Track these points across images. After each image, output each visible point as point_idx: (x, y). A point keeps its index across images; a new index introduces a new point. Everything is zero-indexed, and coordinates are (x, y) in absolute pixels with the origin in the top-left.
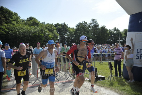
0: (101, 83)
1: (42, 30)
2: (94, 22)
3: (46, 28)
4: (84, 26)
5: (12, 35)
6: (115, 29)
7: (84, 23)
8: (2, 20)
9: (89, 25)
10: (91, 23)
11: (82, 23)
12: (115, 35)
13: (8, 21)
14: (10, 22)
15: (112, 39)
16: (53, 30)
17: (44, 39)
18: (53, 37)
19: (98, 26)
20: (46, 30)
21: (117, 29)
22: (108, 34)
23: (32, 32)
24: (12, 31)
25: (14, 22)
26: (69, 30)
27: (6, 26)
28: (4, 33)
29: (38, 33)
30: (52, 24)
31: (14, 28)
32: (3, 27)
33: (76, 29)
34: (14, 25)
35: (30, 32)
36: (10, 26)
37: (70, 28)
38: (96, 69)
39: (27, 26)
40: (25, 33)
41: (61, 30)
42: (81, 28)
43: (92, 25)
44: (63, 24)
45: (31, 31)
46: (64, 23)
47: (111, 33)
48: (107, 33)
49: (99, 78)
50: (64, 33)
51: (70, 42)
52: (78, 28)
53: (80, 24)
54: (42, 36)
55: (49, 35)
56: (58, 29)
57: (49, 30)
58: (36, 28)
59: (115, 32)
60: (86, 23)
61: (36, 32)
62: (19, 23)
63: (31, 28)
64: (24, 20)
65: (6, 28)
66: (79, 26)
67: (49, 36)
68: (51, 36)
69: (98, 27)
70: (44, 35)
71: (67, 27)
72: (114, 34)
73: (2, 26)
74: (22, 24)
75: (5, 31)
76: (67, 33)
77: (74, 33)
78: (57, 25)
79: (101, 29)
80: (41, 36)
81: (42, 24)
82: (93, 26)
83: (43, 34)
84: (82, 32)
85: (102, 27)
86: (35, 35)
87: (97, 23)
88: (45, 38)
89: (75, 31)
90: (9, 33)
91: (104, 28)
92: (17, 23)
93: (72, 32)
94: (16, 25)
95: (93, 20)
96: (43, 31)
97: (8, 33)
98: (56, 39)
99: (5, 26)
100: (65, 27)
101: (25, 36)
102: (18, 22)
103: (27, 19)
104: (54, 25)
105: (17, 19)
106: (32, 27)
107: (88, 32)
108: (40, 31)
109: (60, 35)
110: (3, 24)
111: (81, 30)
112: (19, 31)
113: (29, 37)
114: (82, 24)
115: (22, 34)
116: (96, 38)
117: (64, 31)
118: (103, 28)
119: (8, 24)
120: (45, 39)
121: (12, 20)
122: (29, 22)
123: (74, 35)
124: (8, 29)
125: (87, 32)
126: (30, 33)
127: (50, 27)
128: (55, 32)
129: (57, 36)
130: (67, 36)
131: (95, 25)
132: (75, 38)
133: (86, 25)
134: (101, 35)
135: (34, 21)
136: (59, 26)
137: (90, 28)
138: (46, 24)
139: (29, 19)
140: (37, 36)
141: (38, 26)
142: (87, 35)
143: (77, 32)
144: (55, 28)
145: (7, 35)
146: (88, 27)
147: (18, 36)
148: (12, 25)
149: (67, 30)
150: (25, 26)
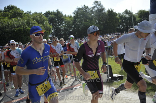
0: (118, 84)
1: (28, 23)
2: (97, 5)
3: (34, 19)
4: (84, 11)
6: (126, 12)
7: (84, 7)
9: (91, 9)
10: (94, 7)
11: (81, 8)
12: (127, 20)
15: (123, 26)
16: (44, 21)
19: (103, 9)
20: (33, 22)
21: (128, 11)
22: (118, 19)
23: (14, 26)
26: (65, 18)
29: (23, 26)
30: (41, 13)
33: (74, 17)
35: (11, 26)
37: (65, 16)
38: (110, 67)
39: (6, 19)
40: (4, 28)
41: (54, 19)
42: (80, 15)
43: (96, 9)
44: (56, 12)
45: (14, 24)
46: (57, 10)
47: (121, 17)
48: (116, 18)
49: (116, 77)
50: (58, 24)
52: (77, 15)
53: (79, 9)
56: (49, 18)
57: (38, 21)
58: (19, 20)
59: (127, 15)
60: (87, 7)
61: (21, 26)
63: (12, 20)
66: (77, 12)
69: (103, 12)
71: (62, 15)
72: (125, 18)
76: (62, 24)
77: (72, 22)
78: (48, 13)
79: (108, 13)
80: (28, 30)
81: (28, 14)
82: (96, 11)
84: (83, 20)
85: (109, 11)
86: (20, 30)
87: (102, 6)
89: (73, 19)
91: (112, 11)
93: (69, 22)
95: (96, 2)
96: (30, 23)
98: (49, 32)
100: (59, 15)
101: (5, 33)
103: (5, 8)
104: (44, 15)
106: (13, 19)
107: (91, 19)
108: (25, 24)
109: (53, 27)
111: (81, 17)
113: (11, 34)
114: (81, 9)
116: (102, 26)
117: (58, 20)
118: (111, 13)
122: (8, 13)
123: (73, 25)
125: (89, 19)
126: (12, 28)
127: (39, 18)
128: (47, 23)
129: (50, 29)
130: (63, 28)
131: (100, 9)
132: (74, 29)
133: (87, 10)
134: (108, 22)
135: (16, 11)
136: (51, 15)
137: (93, 13)
138: (33, 13)
139: (7, 8)
140: (22, 31)
141: (22, 17)
142: (90, 24)
143: (76, 21)
144: (46, 18)
146: (90, 13)
149: (62, 20)
150: (3, 19)
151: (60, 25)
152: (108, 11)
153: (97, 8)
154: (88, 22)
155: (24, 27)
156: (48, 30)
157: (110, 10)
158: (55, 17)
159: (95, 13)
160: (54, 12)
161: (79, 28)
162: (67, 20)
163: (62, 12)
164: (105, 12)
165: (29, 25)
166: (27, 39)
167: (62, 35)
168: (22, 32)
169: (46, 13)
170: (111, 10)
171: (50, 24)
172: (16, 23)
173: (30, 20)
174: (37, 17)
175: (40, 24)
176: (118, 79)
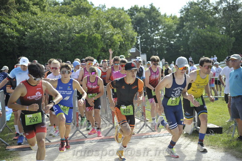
1: (97, 26)
3: (108, 19)
4: (200, 9)
5: (31, 37)
8: (10, 4)
9: (215, 5)
10: (221, 2)
11: (197, 2)
13: (22, 5)
14: (27, 9)
16: (124, 23)
17: (101, 45)
18: (122, 40)
19: (240, 6)
20: (106, 25)
23: (75, 30)
24: (31, 28)
25: (35, 9)
26: (163, 20)
27: (18, 19)
28: (16, 34)
29: (87, 31)
30: (123, 9)
31: (36, 22)
32: (13, 21)
33: (181, 17)
34: (36, 14)
35: (70, 29)
36: (27, 17)
37: (165, 15)
39: (64, 17)
40: (59, 32)
41: (143, 21)
42: (193, 14)
43: (224, 5)
44: (149, 7)
45: (74, 27)
46: (151, 5)
50: (151, 29)
51: (167, 49)
52: (187, 15)
53: (191, 4)
54: (98, 39)
55: (113, 35)
56: (136, 19)
57: (115, 25)
60: (208, 1)
61: (85, 30)
62: (46, 9)
63: (72, 20)
64: (57, 1)
65: (19, 23)
67: (115, 37)
68: (118, 38)
69: (239, 10)
70: (103, 37)
71: (158, 15)
73: (10, 18)
74: (53, 12)
75: (18, 31)
76: (158, 30)
77: (175, 27)
78: (134, 10)
80: (95, 38)
81: (99, 11)
82: (225, 9)
83: (100, 33)
84: (196, 25)
86: (82, 38)
88: (104, 42)
89: (178, 22)
90: (24, 35)
92: (43, 10)
93: (170, 27)
94: (39, 15)
96: (99, 27)
97: (22, 33)
99: (16, 18)
100: (154, 14)
101: (59, 39)
102: (45, 6)
104: (127, 11)
106: (74, 17)
107: (212, 24)
108: (92, 27)
109: (139, 33)
110: (12, 13)
111: (193, 20)
112: (46, 29)
113: (68, 42)
114: (195, 4)
115: (54, 35)
116: (233, 39)
117: (150, 23)
119: (23, 13)
120: (105, 47)
121: (31, 3)
122: (68, 6)
123: (176, 32)
124: (23, 24)
126: (70, 33)
127: (117, 18)
128: (129, 28)
129: (133, 38)
130: (159, 37)
131: (233, 6)
132: (179, 40)
133: (206, 7)
135: (80, 5)
136: (140, 12)
137: (218, 13)
138: (108, 9)
140: (86, 39)
141: (88, 15)
142: (208, 32)
143: (183, 26)
144: (128, 18)
145: (22, 38)
146: (212, 12)
147: (44, 41)
148: (30, 16)
149: (158, 22)
150: (59, 17)
151: (153, 32)
153: (227, 2)
154: (205, 30)
155: (89, 33)
156: (129, 39)
158: (145, 17)
159: (222, 12)
160: (145, 8)
161: (187, 39)
162: (167, 23)
163: (159, 8)
165: (98, 29)
166: (93, 53)
167: (155, 50)
168: (86, 41)
169: (131, 9)
171: (135, 28)
172: (77, 25)
173: (100, 21)
174: (112, 15)
175: (117, 28)
176: (212, 132)
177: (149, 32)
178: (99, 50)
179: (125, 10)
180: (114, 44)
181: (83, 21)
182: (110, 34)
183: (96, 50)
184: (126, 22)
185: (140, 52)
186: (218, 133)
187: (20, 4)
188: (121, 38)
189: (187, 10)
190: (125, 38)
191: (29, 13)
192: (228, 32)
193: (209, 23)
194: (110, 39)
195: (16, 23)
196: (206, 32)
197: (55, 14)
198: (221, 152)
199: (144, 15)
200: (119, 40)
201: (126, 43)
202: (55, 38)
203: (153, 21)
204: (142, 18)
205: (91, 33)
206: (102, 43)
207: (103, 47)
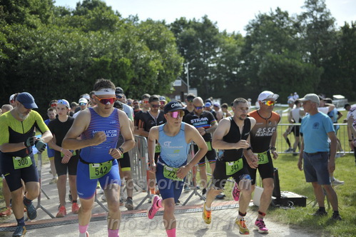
1: (125, 46)
2: (314, 9)
3: (141, 36)
4: (275, 25)
5: (27, 61)
7: (275, 13)
9: (296, 20)
10: (304, 16)
11: (269, 15)
13: (14, 14)
14: (21, 20)
16: (165, 43)
17: (131, 75)
18: (162, 67)
19: (330, 22)
20: (139, 45)
23: (92, 52)
24: (27, 48)
25: (33, 19)
26: (222, 40)
27: (8, 34)
28: (3, 56)
29: (111, 54)
30: (164, 22)
31: (35, 40)
33: (248, 37)
34: (35, 28)
35: (85, 51)
36: (21, 32)
37: (225, 33)
39: (76, 33)
40: (69, 54)
41: (193, 41)
42: (264, 33)
43: (309, 20)
44: (201, 21)
45: (91, 47)
46: (205, 18)
50: (204, 53)
51: (227, 83)
52: (256, 34)
53: (263, 18)
54: (126, 66)
55: (148, 60)
56: (182, 38)
57: (152, 46)
58: (104, 39)
60: (286, 14)
61: (107, 52)
62: (50, 20)
63: (89, 37)
64: (66, 8)
65: (9, 41)
67: (151, 64)
68: (156, 64)
69: (330, 29)
70: (133, 63)
71: (215, 31)
74: (60, 25)
75: (6, 51)
76: (215, 54)
77: (239, 50)
78: (180, 24)
79: (342, 34)
80: (122, 64)
82: (310, 26)
83: (130, 58)
84: (269, 48)
85: (345, 28)
86: (104, 63)
87: (328, 14)
88: (136, 70)
89: (243, 43)
90: (17, 58)
91: (355, 29)
92: (45, 21)
93: (232, 51)
94: (39, 29)
96: (129, 47)
97: (13, 55)
99: (4, 32)
100: (209, 31)
101: (69, 65)
102: (48, 16)
103: (78, 4)
104: (169, 26)
105: (43, 7)
106: (92, 33)
107: (292, 47)
108: (118, 48)
109: (187, 58)
111: (264, 41)
112: (49, 50)
113: (82, 70)
114: (268, 18)
115: (61, 59)
116: (321, 69)
117: (204, 44)
118: (351, 33)
119: (15, 26)
120: (137, 77)
121: (28, 10)
122: (82, 17)
123: (240, 58)
124: (15, 41)
126: (86, 56)
127: (154, 35)
128: (173, 50)
129: (178, 65)
130: (215, 65)
131: (319, 22)
132: (244, 70)
133: (283, 22)
134: (340, 57)
135: (100, 15)
136: (188, 28)
137: (300, 32)
138: (142, 22)
139: (83, 5)
140: (109, 65)
141: (112, 30)
142: (286, 59)
143: (251, 49)
144: (171, 36)
145: (13, 62)
146: (291, 30)
147: (46, 67)
148: (26, 29)
149: (214, 43)
150: (69, 32)
151: (207, 57)
152: (342, 28)
153: (313, 17)
154: (281, 56)
155: (113, 56)
156: (172, 66)
157: (351, 27)
158: (196, 35)
159: (305, 30)
160: (195, 22)
161: (256, 68)
162: (227, 45)
163: (216, 23)
164: (334, 30)
165: (127, 52)
167: (210, 83)
168: (109, 69)
169: (176, 22)
170: (353, 26)
171: (181, 51)
172: (96, 45)
173: (130, 40)
174: (148, 32)
175: (154, 50)
176: (291, 204)
177: (201, 56)
178: (128, 82)
179: (167, 24)
180: (150, 73)
181: (106, 38)
182: (145, 58)
183: (123, 81)
184: (169, 42)
185: (189, 86)
186: (300, 206)
187: (10, 12)
188: (160, 65)
189: (256, 26)
190: (167, 65)
191: (25, 25)
192: (314, 58)
193: (287, 46)
194: (144, 66)
195: (5, 39)
196: (283, 58)
197: (63, 28)
198: (304, 233)
199: (195, 32)
200: (157, 68)
201: (168, 72)
202: (62, 64)
203: (207, 41)
204: (191, 36)
205: (116, 56)
206: (133, 72)
207: (134, 78)
